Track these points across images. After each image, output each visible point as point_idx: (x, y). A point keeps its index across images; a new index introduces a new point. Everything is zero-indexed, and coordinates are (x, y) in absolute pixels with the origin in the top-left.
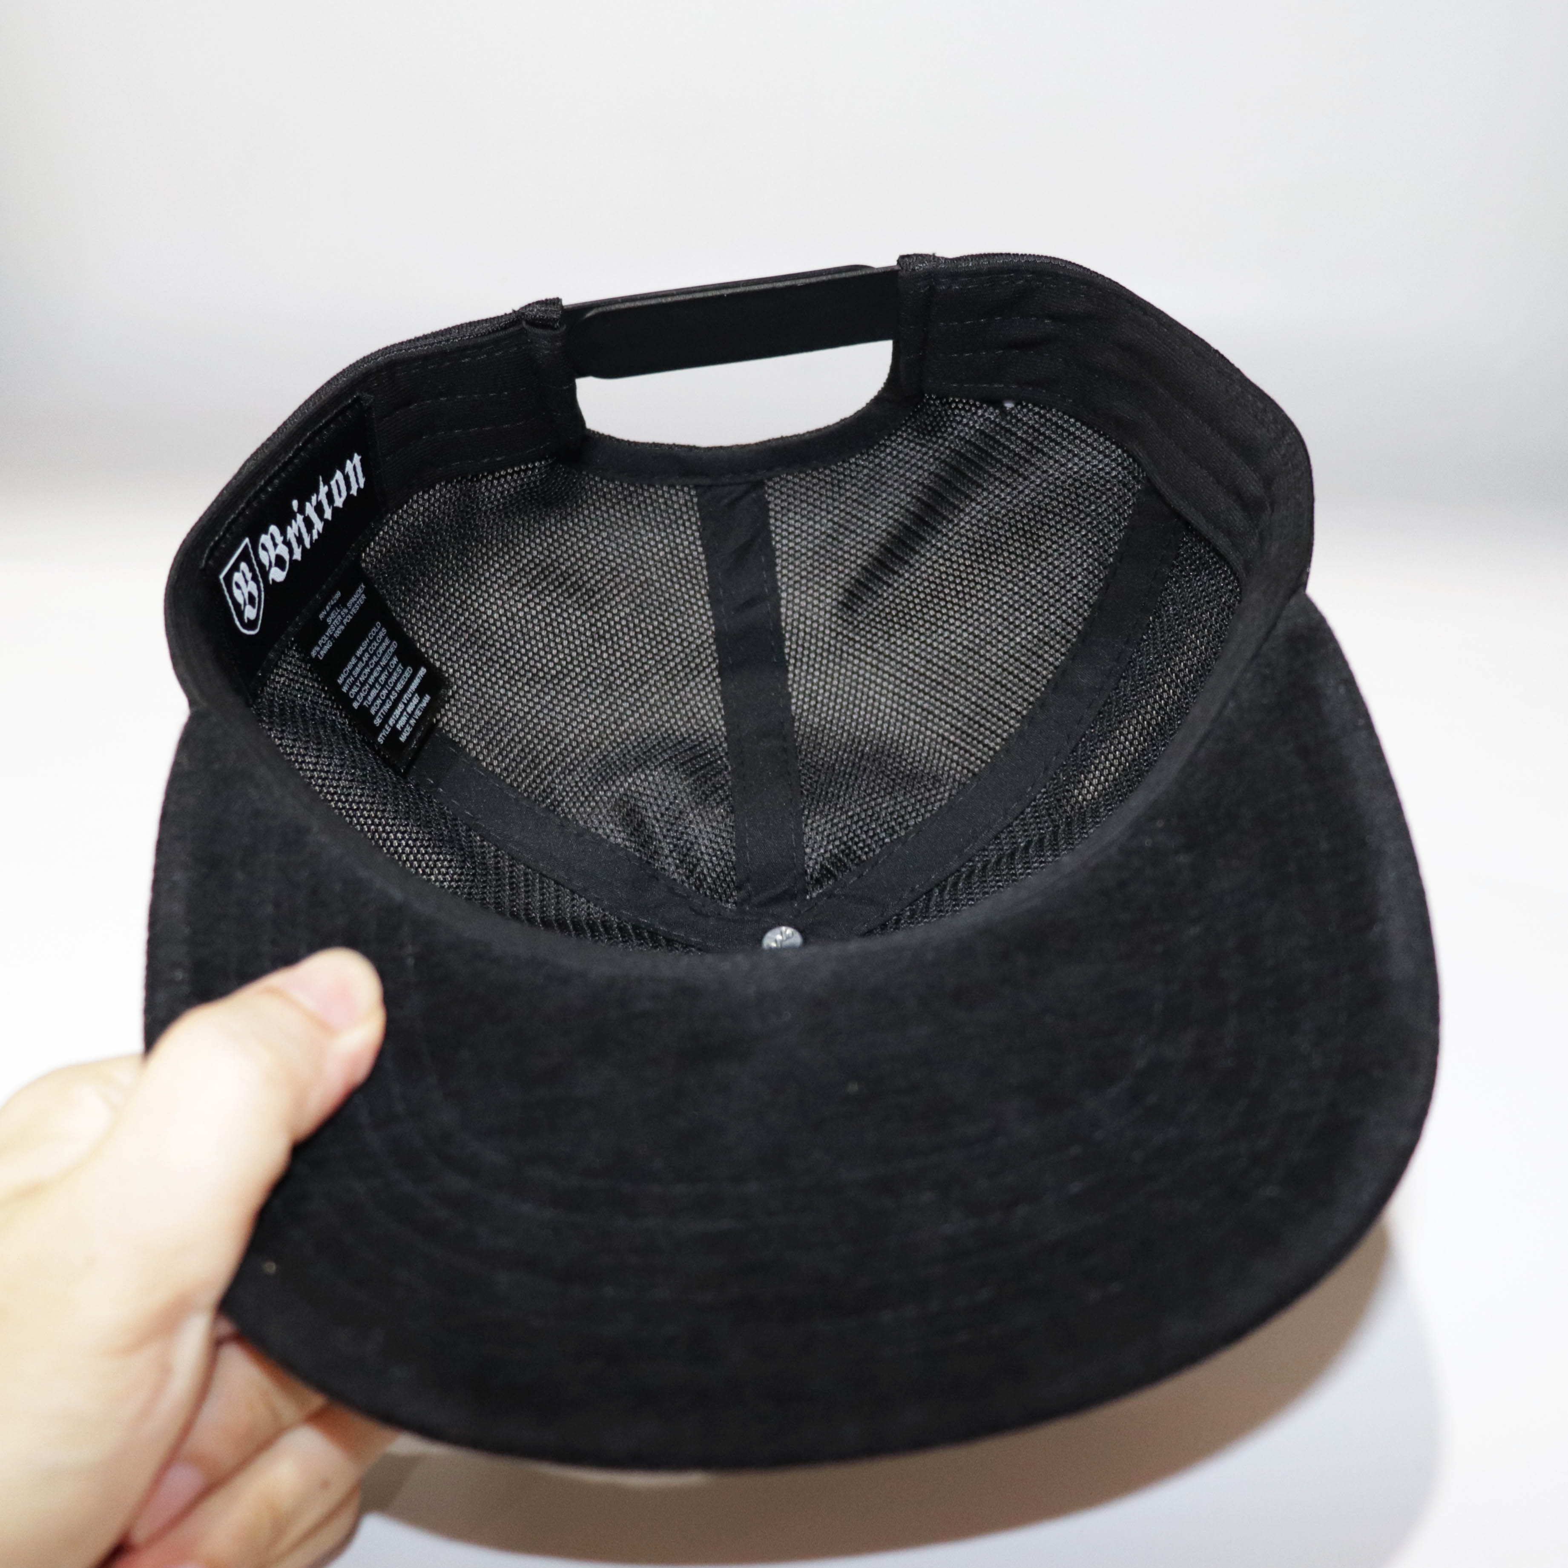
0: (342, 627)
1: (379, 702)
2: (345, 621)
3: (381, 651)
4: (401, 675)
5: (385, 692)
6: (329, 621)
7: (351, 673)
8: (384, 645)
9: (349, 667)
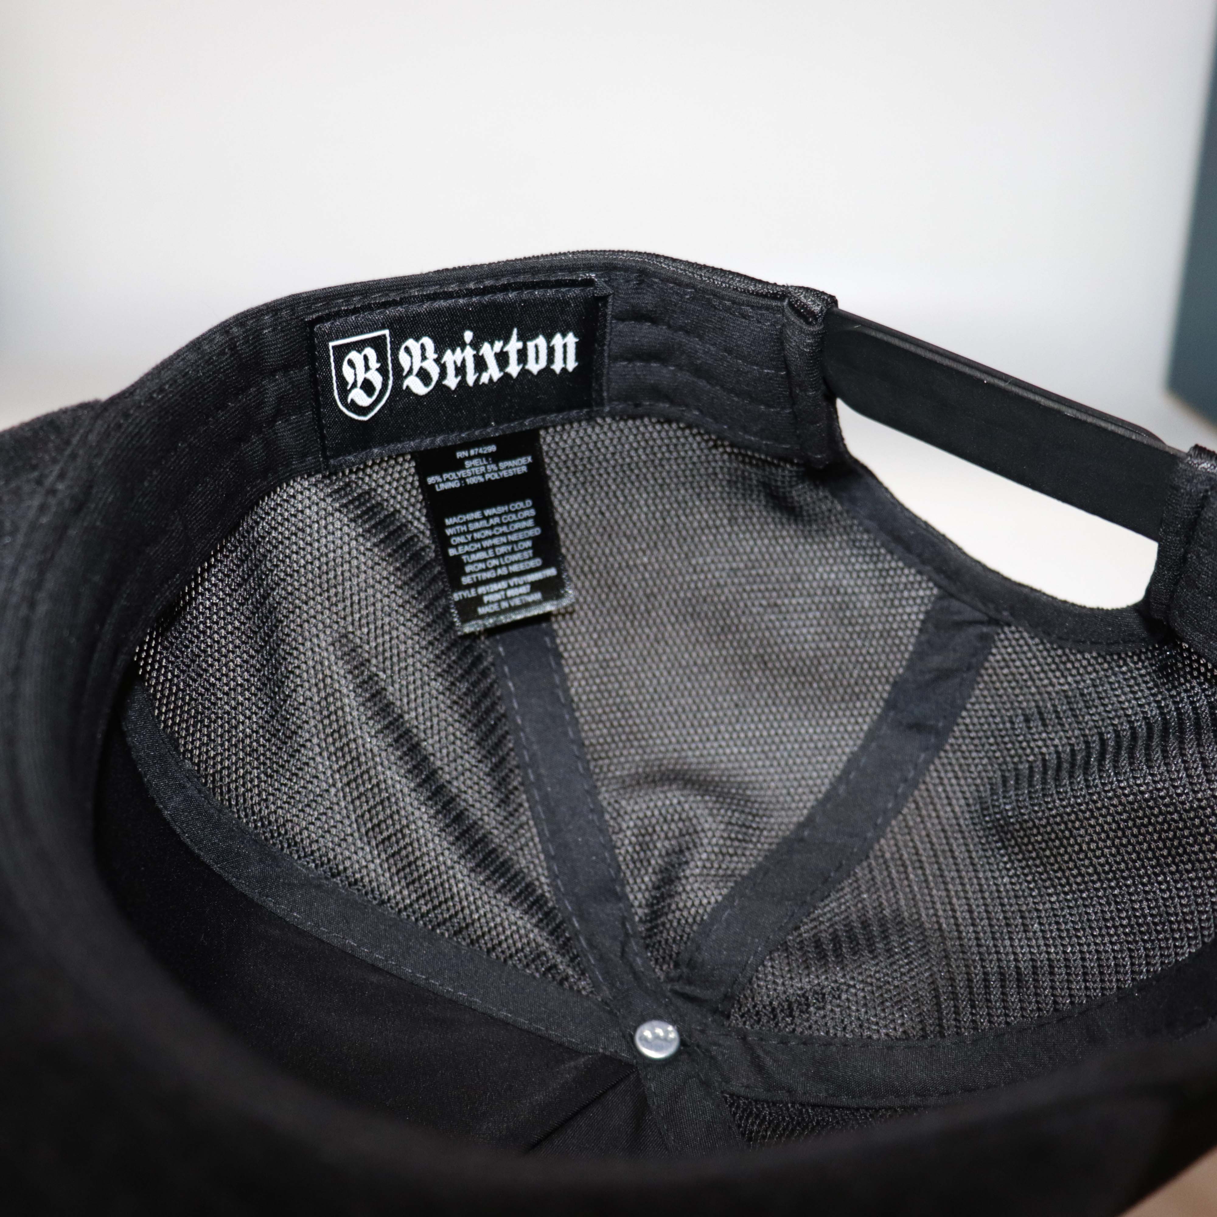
0: (481, 479)
1: (481, 566)
2: (488, 476)
3: (517, 526)
4: (524, 560)
5: (495, 562)
6: (468, 464)
7: (466, 523)
8: (524, 524)
9: (470, 516)
